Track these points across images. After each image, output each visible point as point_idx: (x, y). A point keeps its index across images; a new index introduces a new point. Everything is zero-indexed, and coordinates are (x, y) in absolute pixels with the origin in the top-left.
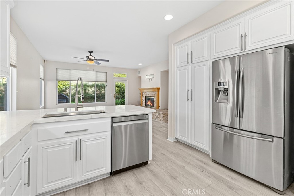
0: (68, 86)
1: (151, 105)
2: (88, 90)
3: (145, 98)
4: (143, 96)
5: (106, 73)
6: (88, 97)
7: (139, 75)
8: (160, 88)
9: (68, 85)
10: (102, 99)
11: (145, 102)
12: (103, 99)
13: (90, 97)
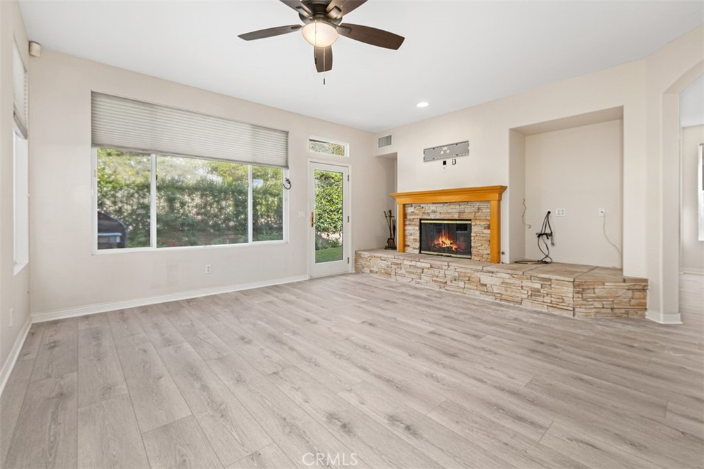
0: (110, 186)
1: (454, 247)
2: (183, 204)
3: (421, 224)
4: (408, 217)
5: (287, 133)
6: (183, 225)
7: (388, 150)
8: (506, 187)
9: (110, 183)
10: (226, 232)
11: (418, 238)
12: (230, 232)
13: (189, 225)
